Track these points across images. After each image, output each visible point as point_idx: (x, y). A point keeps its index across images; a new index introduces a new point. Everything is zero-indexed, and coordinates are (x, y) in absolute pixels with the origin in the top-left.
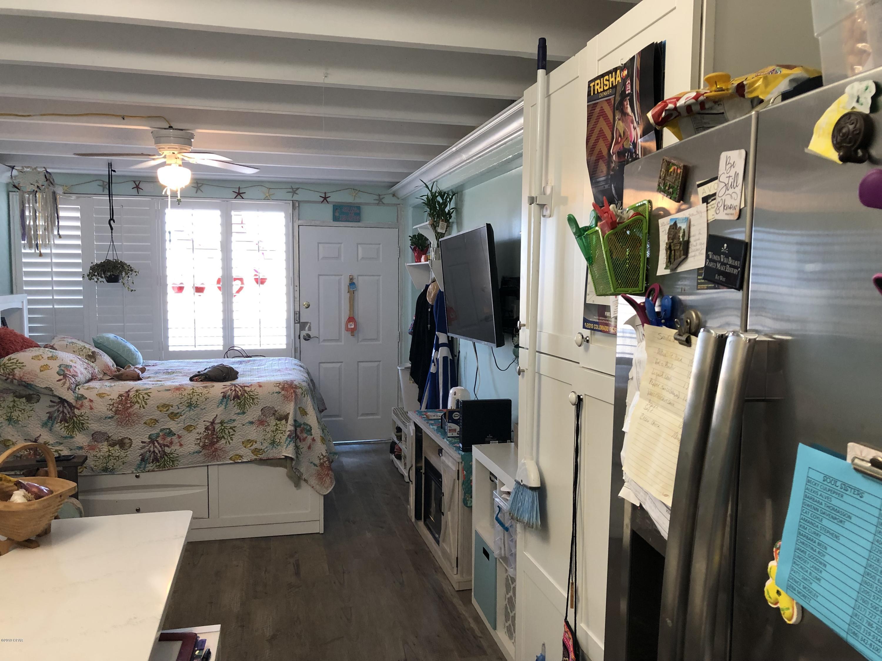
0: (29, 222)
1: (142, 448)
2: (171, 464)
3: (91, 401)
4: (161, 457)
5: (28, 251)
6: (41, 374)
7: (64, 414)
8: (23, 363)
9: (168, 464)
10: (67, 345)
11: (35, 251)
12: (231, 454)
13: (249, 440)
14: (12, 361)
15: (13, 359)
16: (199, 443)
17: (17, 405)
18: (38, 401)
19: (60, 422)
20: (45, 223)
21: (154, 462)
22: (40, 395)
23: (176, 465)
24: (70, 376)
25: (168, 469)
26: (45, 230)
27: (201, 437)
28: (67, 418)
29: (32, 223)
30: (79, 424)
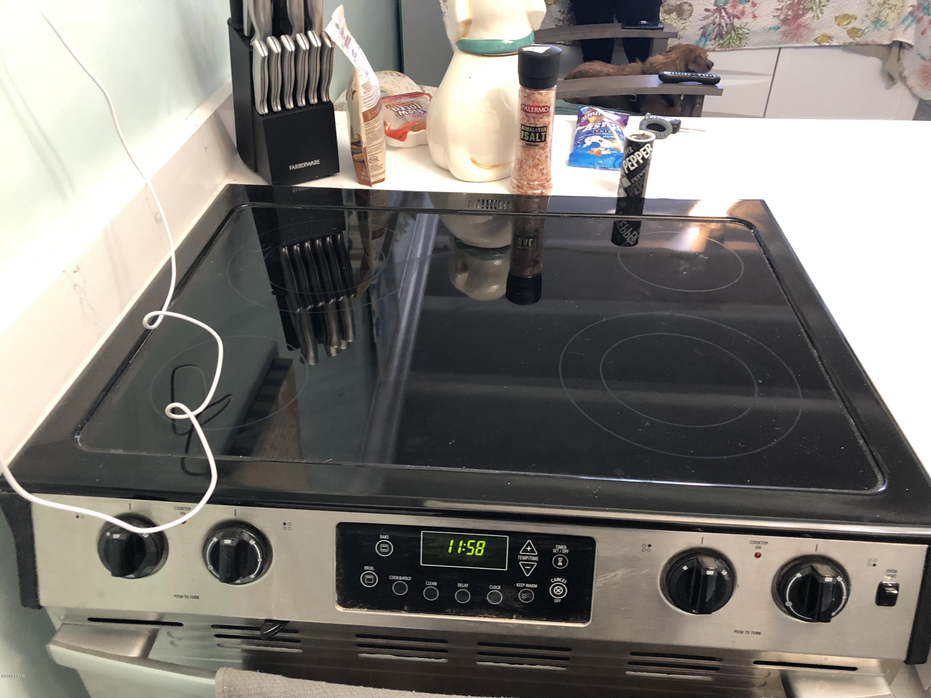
1: (707, 17)
2: (738, 43)
4: (726, 32)
9: (733, 42)
12: (818, 34)
13: (846, 15)
16: (779, 16)
21: (717, 39)
23: (743, 44)
25: (733, 50)
27: (782, 7)
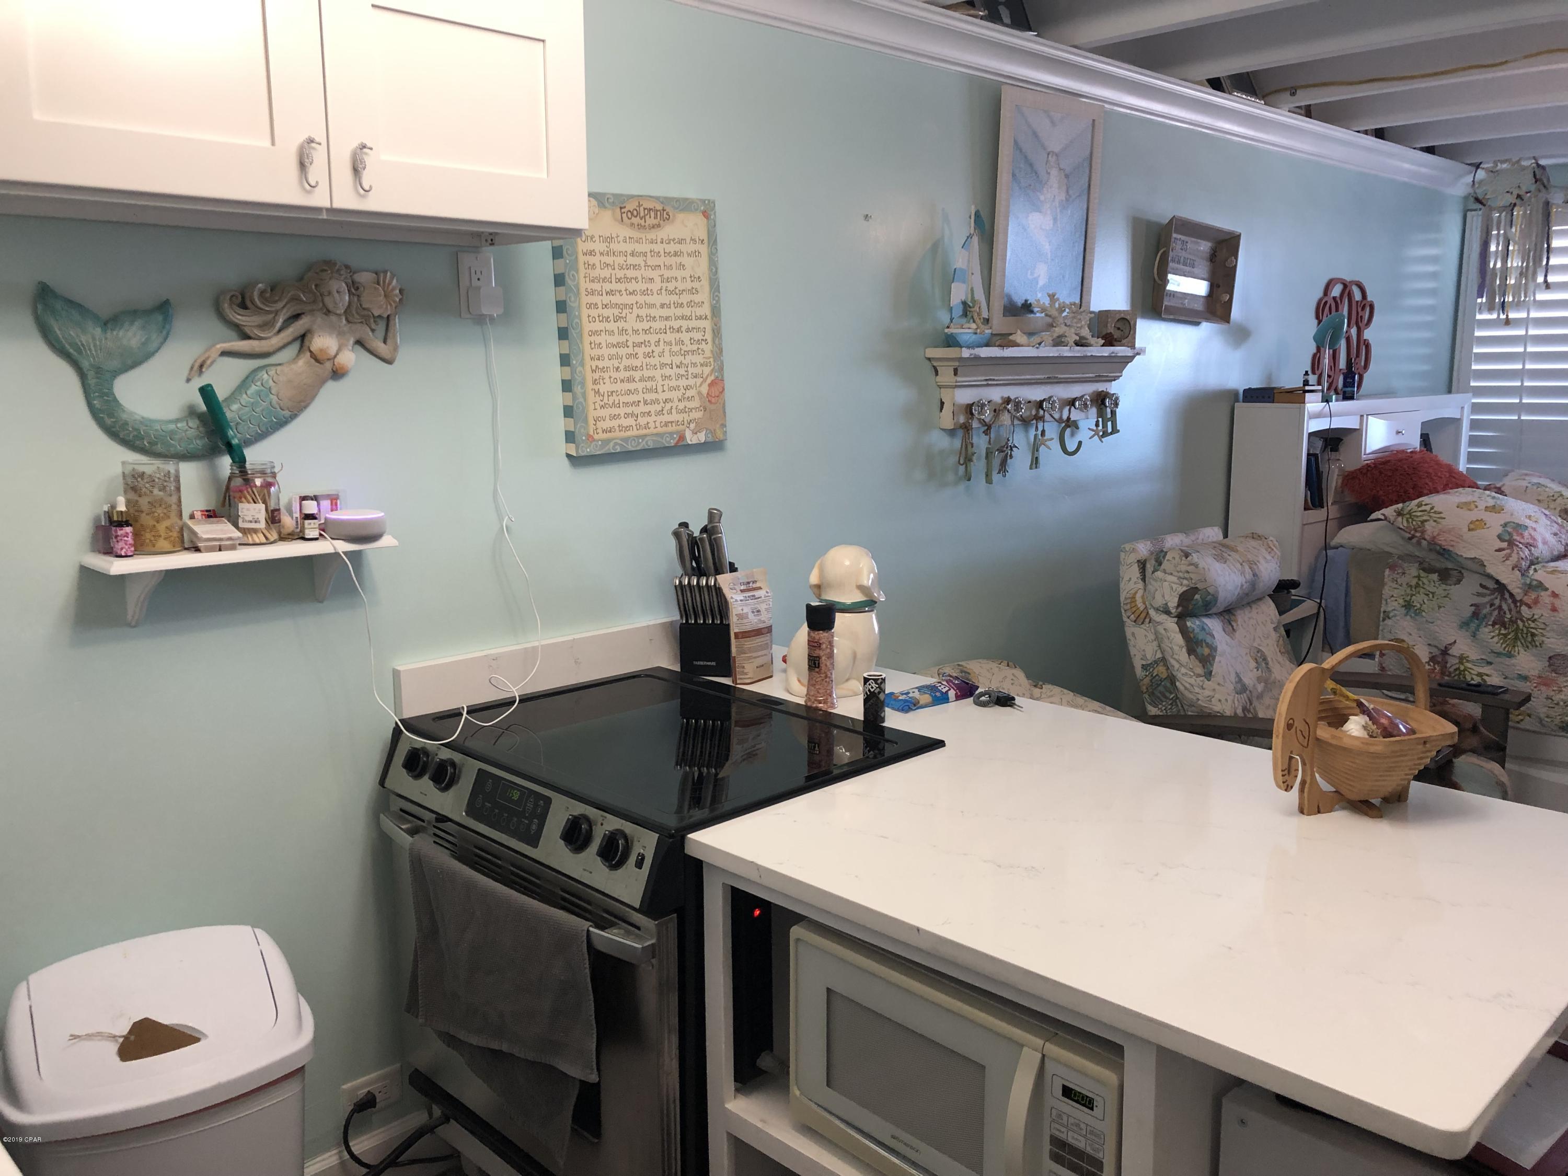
0: (1495, 263)
3: (1555, 595)
5: (1485, 316)
6: (1468, 535)
7: (1502, 613)
8: (1441, 513)
10: (1527, 487)
11: (1499, 315)
14: (1423, 508)
15: (1426, 505)
17: (1423, 584)
18: (1459, 582)
19: (1493, 625)
20: (1522, 264)
22: (1463, 571)
24: (1521, 546)
26: (1521, 274)
28: (1506, 619)
29: (1499, 265)
30: (1527, 634)
